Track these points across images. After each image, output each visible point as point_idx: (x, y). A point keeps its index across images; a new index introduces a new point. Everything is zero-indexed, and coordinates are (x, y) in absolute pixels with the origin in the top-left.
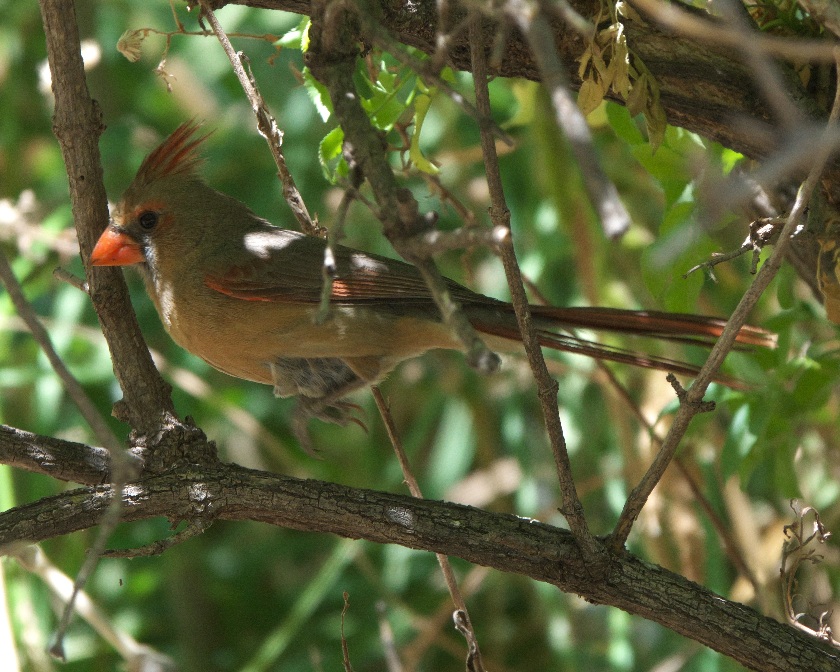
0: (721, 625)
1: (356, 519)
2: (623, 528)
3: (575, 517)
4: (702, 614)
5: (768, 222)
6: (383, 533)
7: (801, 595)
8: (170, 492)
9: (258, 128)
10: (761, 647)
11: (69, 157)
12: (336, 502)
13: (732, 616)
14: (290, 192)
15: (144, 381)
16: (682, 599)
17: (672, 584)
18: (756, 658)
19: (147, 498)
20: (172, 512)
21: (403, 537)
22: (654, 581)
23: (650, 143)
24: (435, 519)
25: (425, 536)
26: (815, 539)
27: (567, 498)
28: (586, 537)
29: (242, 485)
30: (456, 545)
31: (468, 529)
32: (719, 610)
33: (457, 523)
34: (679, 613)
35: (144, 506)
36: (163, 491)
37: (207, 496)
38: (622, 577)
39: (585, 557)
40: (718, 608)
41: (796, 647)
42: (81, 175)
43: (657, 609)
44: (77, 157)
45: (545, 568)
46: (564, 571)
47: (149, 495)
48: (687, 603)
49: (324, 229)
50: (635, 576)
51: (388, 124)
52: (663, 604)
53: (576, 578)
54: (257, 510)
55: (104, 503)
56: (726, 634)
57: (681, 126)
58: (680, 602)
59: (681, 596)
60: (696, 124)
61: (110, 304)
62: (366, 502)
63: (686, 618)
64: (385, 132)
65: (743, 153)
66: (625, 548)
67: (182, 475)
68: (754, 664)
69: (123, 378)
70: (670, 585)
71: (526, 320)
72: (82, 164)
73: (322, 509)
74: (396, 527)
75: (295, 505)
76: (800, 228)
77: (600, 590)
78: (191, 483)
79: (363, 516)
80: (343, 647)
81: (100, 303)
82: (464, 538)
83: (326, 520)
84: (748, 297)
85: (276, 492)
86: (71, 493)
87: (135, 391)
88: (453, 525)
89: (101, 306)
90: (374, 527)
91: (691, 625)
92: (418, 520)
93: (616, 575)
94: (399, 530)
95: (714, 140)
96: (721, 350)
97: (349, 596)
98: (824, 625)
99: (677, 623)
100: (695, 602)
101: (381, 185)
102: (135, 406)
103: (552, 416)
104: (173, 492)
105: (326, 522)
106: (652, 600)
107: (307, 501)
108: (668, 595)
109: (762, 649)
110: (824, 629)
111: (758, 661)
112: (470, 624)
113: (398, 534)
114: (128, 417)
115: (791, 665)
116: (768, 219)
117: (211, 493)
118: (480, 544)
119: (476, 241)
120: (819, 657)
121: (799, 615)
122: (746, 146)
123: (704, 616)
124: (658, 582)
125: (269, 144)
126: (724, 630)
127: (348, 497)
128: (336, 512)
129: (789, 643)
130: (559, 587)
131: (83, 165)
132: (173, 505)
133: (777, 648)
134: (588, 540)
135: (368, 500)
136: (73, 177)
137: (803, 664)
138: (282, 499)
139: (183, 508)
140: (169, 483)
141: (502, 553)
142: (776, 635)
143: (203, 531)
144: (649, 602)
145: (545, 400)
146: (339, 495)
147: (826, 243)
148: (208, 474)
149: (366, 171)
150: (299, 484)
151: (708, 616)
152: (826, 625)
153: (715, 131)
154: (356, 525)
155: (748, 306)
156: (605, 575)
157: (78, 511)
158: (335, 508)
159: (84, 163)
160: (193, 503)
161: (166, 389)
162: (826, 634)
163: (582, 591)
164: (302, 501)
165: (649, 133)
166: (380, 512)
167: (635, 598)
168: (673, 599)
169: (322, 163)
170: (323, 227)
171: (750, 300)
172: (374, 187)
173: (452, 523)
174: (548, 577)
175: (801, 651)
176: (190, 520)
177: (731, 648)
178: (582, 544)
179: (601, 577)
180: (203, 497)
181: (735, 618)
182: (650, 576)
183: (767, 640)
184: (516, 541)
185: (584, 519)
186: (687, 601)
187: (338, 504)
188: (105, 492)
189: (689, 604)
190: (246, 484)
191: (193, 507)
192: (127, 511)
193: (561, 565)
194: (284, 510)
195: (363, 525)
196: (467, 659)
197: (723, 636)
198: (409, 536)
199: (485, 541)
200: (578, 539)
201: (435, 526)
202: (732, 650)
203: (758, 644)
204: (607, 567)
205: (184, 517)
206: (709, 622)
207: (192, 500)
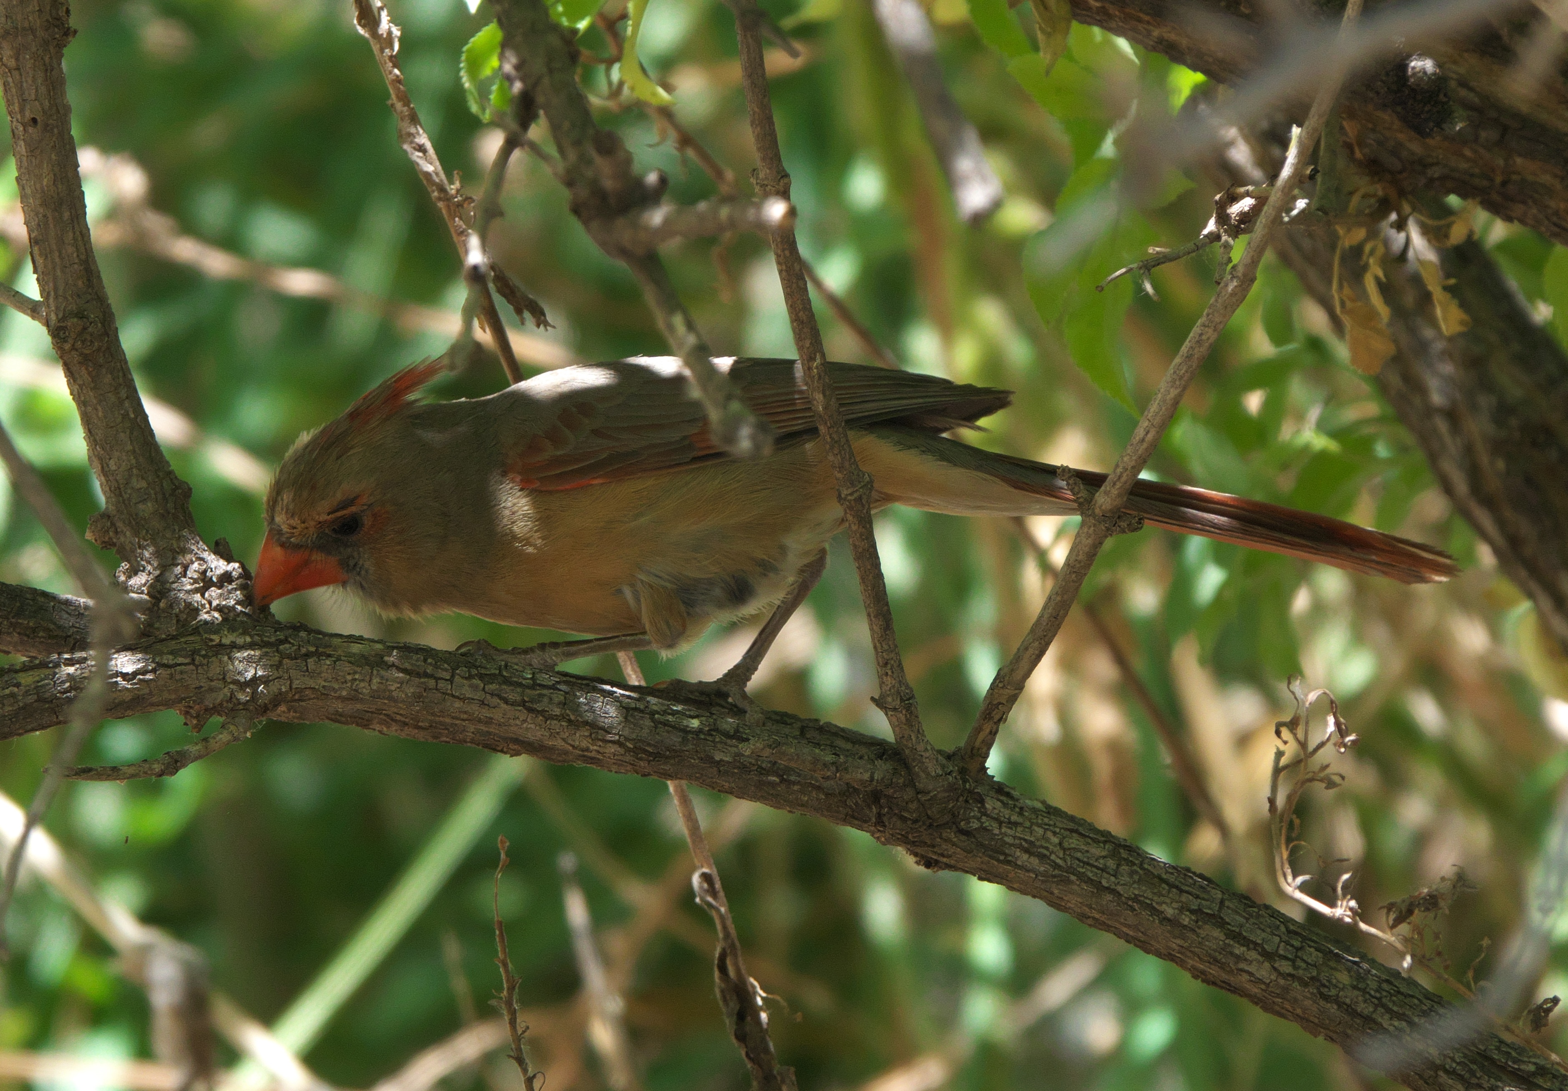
0: (1157, 903)
1: (517, 714)
2: (981, 736)
3: (901, 712)
4: (1124, 885)
5: (1248, 194)
6: (563, 739)
7: (1303, 843)
8: (192, 667)
9: (355, 22)
10: (1227, 941)
11: (12, 84)
12: (482, 685)
13: (1177, 887)
14: (412, 134)
15: (143, 478)
16: (1088, 858)
17: (1072, 831)
18: (1217, 961)
19: (151, 677)
20: (194, 701)
21: (600, 746)
22: (1039, 826)
23: (1041, 54)
24: (656, 716)
25: (638, 745)
26: (1329, 747)
27: (889, 681)
28: (920, 747)
29: (318, 654)
30: (693, 761)
31: (714, 734)
32: (1154, 876)
33: (695, 723)
34: (1085, 882)
35: (147, 691)
36: (180, 665)
37: (256, 674)
38: (984, 819)
39: (919, 783)
40: (1152, 873)
41: (1287, 943)
42: (32, 116)
43: (1045, 874)
44: (25, 85)
45: (849, 802)
46: (881, 807)
47: (154, 671)
48: (1096, 864)
49: (469, 199)
50: (1007, 816)
51: (582, 18)
52: (1056, 866)
53: (904, 819)
54: (343, 699)
55: (76, 683)
56: (1166, 919)
57: (1097, 25)
58: (1084, 863)
59: (1087, 851)
60: (1123, 22)
61: (83, 342)
62: (535, 685)
63: (1095, 891)
64: (575, 32)
65: (1204, 72)
66: (986, 772)
67: (213, 637)
68: (1214, 971)
69: (105, 472)
70: (1068, 833)
71: (817, 368)
72: (33, 97)
73: (458, 698)
74: (587, 730)
75: (410, 690)
76: (1301, 204)
77: (945, 841)
78: (228, 651)
79: (531, 710)
80: (497, 932)
81: (65, 340)
82: (707, 748)
83: (465, 716)
84: (1200, 332)
85: (377, 666)
86: (18, 668)
87: (126, 496)
88: (687, 726)
89: (67, 346)
90: (550, 729)
91: (1104, 903)
92: (626, 718)
93: (972, 814)
94: (593, 736)
95: (1154, 49)
96: (1152, 424)
97: (508, 844)
98: (1344, 896)
99: (1079, 900)
100: (1111, 864)
101: (566, 125)
102: (127, 522)
103: (861, 537)
104: (197, 667)
105: (464, 720)
106: (1036, 858)
107: (432, 683)
108: (1064, 850)
109: (1229, 945)
110: (1345, 903)
111: (1222, 966)
112: (722, 894)
113: (590, 741)
114: (115, 540)
115: (1280, 974)
116: (1247, 188)
117: (264, 667)
118: (735, 760)
119: (732, 223)
120: (1329, 960)
121: (1300, 879)
122: (1211, 60)
123: (1127, 888)
124: (1046, 827)
125: (375, 48)
126: (1163, 912)
127: (504, 677)
128: (483, 703)
129: (1276, 935)
130: (872, 835)
131: (36, 100)
132: (196, 688)
133: (1256, 944)
134: (923, 754)
135: (538, 682)
136: (17, 120)
137: (1301, 972)
138: (387, 680)
139: (214, 695)
140: (190, 651)
141: (774, 776)
142: (1252, 920)
143: (248, 735)
144: (1030, 863)
145: (851, 508)
146: (488, 673)
147: (1349, 230)
148: (258, 635)
149: (540, 99)
150: (417, 654)
151: (1134, 888)
152: (1349, 897)
153: (1156, 33)
154: (517, 725)
155: (1200, 347)
156: (953, 815)
157: (31, 699)
158: (479, 695)
159: (37, 95)
160: (231, 686)
161: (180, 491)
162: (1349, 913)
163: (914, 842)
164: (422, 683)
165: (1040, 36)
166: (559, 703)
167: (1006, 855)
168: (1072, 857)
169: (467, 85)
170: (469, 195)
171: (1204, 337)
172: (555, 128)
173: (685, 723)
174: (853, 817)
175: (1298, 949)
176: (227, 715)
177: (1175, 944)
178: (914, 760)
179: (947, 818)
180: (249, 675)
181: (1182, 891)
182: (1033, 816)
183: (1237, 930)
184: (797, 754)
185: (917, 717)
186: (1096, 860)
187: (486, 689)
188: (78, 666)
189: (1101, 866)
190: (325, 653)
191: (232, 693)
192: (115, 699)
193: (876, 797)
194: (391, 698)
195: (529, 726)
196: (717, 955)
197: (1161, 922)
198: (610, 745)
199: (743, 755)
200: (907, 751)
201: (656, 727)
202: (1177, 948)
203: (1223, 937)
204: (957, 800)
205: (216, 710)
206: (1136, 899)
207: (229, 680)
